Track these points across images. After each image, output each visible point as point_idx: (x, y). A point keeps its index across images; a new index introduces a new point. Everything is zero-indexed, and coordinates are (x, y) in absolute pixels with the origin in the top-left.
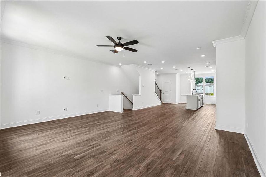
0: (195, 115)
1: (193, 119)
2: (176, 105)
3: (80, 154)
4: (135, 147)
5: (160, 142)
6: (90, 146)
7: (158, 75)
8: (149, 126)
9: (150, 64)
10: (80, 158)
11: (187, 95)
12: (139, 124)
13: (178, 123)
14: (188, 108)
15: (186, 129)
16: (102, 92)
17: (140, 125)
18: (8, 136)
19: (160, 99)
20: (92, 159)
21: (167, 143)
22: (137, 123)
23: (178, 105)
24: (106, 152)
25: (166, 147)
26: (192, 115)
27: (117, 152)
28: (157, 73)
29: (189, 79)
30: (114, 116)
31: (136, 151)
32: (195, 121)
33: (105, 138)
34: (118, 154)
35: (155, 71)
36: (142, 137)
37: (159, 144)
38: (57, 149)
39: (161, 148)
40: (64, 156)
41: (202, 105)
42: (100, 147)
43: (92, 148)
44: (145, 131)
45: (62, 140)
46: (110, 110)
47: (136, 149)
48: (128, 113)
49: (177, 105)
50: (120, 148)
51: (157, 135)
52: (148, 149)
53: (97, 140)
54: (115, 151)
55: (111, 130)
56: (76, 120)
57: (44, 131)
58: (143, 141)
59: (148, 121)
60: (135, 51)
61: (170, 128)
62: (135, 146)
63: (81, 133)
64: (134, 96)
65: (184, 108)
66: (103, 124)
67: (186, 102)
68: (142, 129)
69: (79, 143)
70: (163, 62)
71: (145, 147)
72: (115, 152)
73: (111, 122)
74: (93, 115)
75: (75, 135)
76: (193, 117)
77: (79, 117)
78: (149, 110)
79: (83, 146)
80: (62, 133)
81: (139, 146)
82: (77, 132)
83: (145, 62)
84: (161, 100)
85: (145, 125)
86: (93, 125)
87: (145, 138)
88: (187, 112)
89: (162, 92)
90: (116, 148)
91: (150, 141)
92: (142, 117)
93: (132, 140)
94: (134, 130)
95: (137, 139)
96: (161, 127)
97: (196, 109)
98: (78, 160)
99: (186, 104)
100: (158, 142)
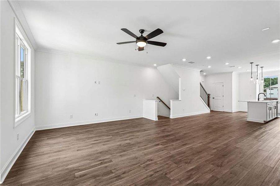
0: (262, 130)
1: (256, 137)
2: (231, 114)
3: (83, 171)
4: (152, 173)
5: (192, 169)
6: (100, 160)
7: (205, 76)
8: (183, 142)
9: (191, 63)
10: (81, 176)
11: (249, 101)
12: (172, 137)
13: (230, 141)
14: (250, 119)
15: (241, 153)
16: (134, 97)
17: (172, 139)
18: (40, 138)
19: (209, 105)
20: (92, 180)
21: (202, 174)
22: (169, 136)
23: (235, 114)
24: (112, 173)
25: (199, 182)
26: (255, 131)
27: (126, 177)
28: (205, 74)
29: (252, 79)
30: (146, 124)
31: (151, 180)
32: (260, 141)
33: (121, 152)
34: (125, 179)
35: (201, 71)
36: (168, 157)
37: (189, 174)
38: (67, 159)
39: (189, 182)
40: (67, 169)
41: (276, 116)
42: (110, 163)
43: (101, 164)
44: (175, 149)
45: (78, 148)
46: (143, 117)
47: (151, 175)
48: (163, 122)
49: (233, 114)
50: (132, 170)
51: (191, 158)
52: (169, 179)
53: (111, 154)
54: (124, 173)
55: (133, 143)
56: (105, 126)
57: (70, 135)
58: (167, 164)
59: (185, 134)
60: (163, 45)
61: (214, 149)
62: (152, 170)
63: (100, 143)
64: (171, 101)
65: (244, 119)
66: (129, 133)
67: (247, 110)
68: (172, 145)
69: (91, 155)
70: (209, 58)
71: (166, 174)
72: (123, 176)
73: (138, 132)
74: (123, 122)
75: (94, 144)
76: (257, 133)
77: (109, 123)
78: (190, 120)
79: (92, 160)
80: (83, 139)
81: (158, 172)
82: (97, 140)
83: (184, 60)
84: (209, 107)
85: (177, 140)
86: (117, 134)
87: (172, 159)
88: (246, 125)
89: (211, 97)
90: (126, 169)
91: (176, 165)
92: (178, 127)
93: (153, 160)
94: (162, 145)
95: (160, 159)
96: (201, 144)
97: (264, 121)
98: (77, 179)
99: (247, 114)
100: (189, 169)
